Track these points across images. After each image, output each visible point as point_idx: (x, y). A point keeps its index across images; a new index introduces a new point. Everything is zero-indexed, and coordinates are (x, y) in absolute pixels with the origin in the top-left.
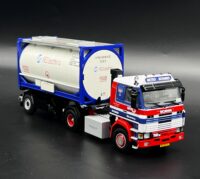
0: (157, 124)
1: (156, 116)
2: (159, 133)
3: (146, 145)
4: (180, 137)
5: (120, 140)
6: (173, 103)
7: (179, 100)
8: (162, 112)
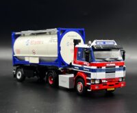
0: (104, 73)
1: (104, 68)
2: (106, 80)
3: (97, 87)
4: (122, 85)
6: (116, 60)
7: (120, 58)
8: (108, 65)
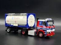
1: (50, 28)
5: (41, 35)
6: (53, 25)
